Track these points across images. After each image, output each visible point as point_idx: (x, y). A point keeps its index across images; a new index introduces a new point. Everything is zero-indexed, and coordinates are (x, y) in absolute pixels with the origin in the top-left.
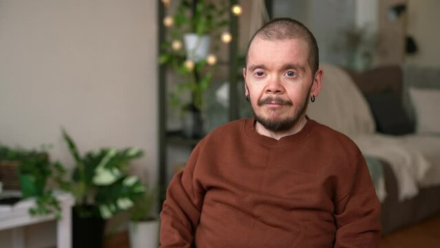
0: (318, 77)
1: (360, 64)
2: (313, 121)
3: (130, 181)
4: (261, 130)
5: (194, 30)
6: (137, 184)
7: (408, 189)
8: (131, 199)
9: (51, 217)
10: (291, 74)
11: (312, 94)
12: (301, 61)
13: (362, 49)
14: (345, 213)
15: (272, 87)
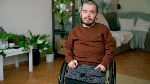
0: (97, 14)
1: (105, 12)
2: (96, 23)
3: (46, 43)
4: (85, 26)
5: (62, 2)
6: (48, 44)
7: (119, 45)
8: (47, 47)
9: (28, 52)
10: (92, 13)
11: (96, 18)
12: (95, 10)
13: (106, 8)
14: (106, 42)
15: (88, 15)
